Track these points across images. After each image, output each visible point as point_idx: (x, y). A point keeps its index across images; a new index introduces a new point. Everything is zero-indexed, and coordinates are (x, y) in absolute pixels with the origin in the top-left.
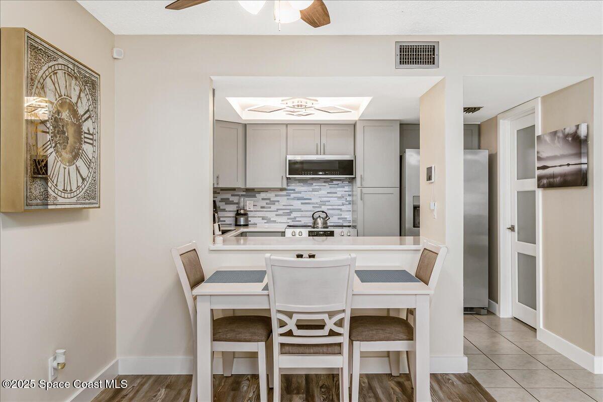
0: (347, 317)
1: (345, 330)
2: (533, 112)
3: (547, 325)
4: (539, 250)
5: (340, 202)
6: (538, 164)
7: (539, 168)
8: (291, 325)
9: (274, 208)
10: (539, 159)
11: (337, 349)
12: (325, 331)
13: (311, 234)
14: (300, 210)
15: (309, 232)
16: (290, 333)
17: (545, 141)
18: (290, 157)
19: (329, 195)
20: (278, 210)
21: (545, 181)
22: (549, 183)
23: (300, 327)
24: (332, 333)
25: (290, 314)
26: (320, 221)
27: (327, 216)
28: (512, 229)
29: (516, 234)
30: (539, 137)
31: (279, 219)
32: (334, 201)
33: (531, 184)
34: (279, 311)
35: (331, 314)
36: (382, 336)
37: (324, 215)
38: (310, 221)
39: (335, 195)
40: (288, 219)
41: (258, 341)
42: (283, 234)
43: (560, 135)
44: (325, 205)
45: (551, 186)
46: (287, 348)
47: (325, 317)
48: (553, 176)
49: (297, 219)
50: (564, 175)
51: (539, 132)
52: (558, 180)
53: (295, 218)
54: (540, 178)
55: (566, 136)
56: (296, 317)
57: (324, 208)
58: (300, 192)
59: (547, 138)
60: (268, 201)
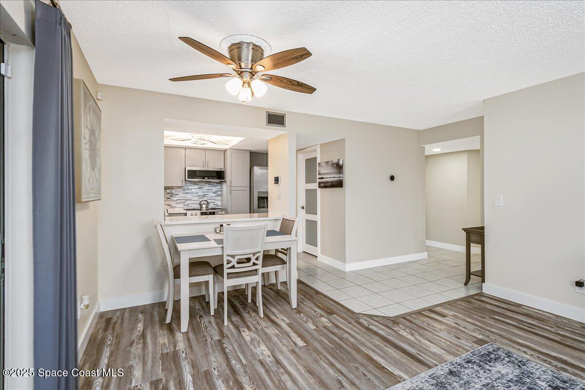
0: (261, 255)
1: (260, 262)
2: (316, 150)
3: (322, 253)
4: (318, 218)
5: (215, 195)
6: (318, 176)
7: (319, 178)
8: (234, 262)
9: (175, 199)
10: (319, 174)
11: (255, 272)
12: (251, 264)
13: (202, 214)
14: (191, 200)
15: (201, 213)
16: (233, 267)
17: (323, 166)
18: (188, 168)
19: (208, 191)
20: (177, 200)
21: (322, 185)
22: (324, 185)
23: (238, 263)
24: (254, 264)
25: (233, 256)
26: (204, 206)
27: (208, 203)
28: (303, 208)
29: (305, 210)
30: (319, 164)
31: (177, 206)
32: (211, 194)
33: (315, 186)
34: (227, 255)
35: (254, 254)
36: (271, 264)
37: (206, 203)
38: (199, 207)
39: (211, 191)
40: (184, 205)
41: (210, 274)
42: (186, 214)
43: (330, 163)
44: (205, 196)
45: (325, 187)
46: (230, 275)
47: (251, 256)
48: (327, 182)
49: (190, 205)
50: (332, 182)
51: (318, 161)
52: (329, 184)
53: (188, 205)
54: (320, 183)
55: (333, 164)
56: (237, 258)
57: (205, 199)
58: (191, 189)
59: (324, 165)
60: (171, 195)
